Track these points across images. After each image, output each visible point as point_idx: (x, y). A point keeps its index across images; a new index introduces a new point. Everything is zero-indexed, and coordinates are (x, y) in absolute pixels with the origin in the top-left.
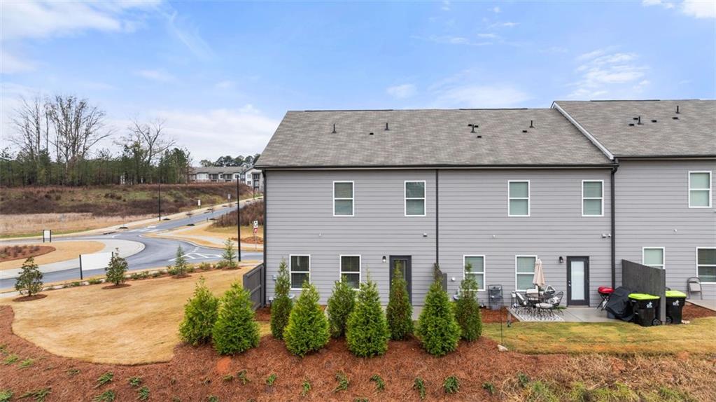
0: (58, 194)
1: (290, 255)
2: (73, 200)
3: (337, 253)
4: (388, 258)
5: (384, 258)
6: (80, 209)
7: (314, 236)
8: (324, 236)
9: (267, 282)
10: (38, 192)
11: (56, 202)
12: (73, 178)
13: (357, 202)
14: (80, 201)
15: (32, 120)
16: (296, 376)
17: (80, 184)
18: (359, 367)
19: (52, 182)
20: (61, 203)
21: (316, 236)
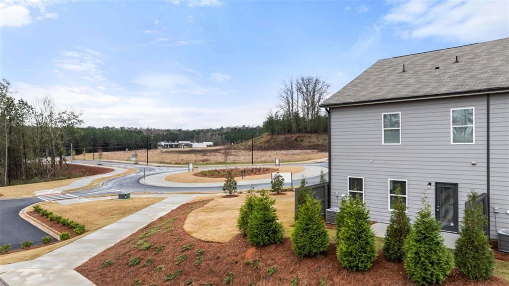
0: (302, 138)
1: (348, 177)
2: (310, 142)
3: (386, 177)
4: (433, 184)
5: (430, 184)
6: (314, 147)
7: (366, 161)
8: (374, 162)
9: (332, 197)
10: (292, 137)
11: (300, 143)
12: (311, 128)
13: (404, 132)
14: (314, 142)
15: (289, 93)
16: (291, 273)
17: (316, 132)
18: (339, 277)
19: (299, 131)
20: (303, 144)
21: (369, 162)
